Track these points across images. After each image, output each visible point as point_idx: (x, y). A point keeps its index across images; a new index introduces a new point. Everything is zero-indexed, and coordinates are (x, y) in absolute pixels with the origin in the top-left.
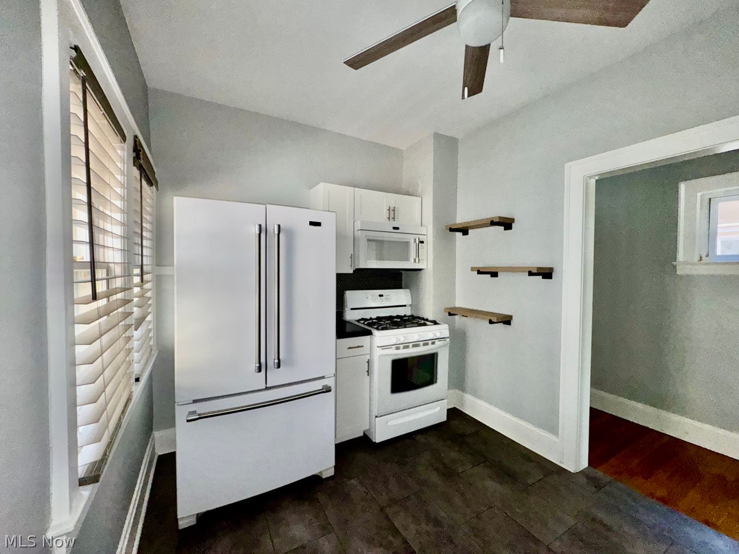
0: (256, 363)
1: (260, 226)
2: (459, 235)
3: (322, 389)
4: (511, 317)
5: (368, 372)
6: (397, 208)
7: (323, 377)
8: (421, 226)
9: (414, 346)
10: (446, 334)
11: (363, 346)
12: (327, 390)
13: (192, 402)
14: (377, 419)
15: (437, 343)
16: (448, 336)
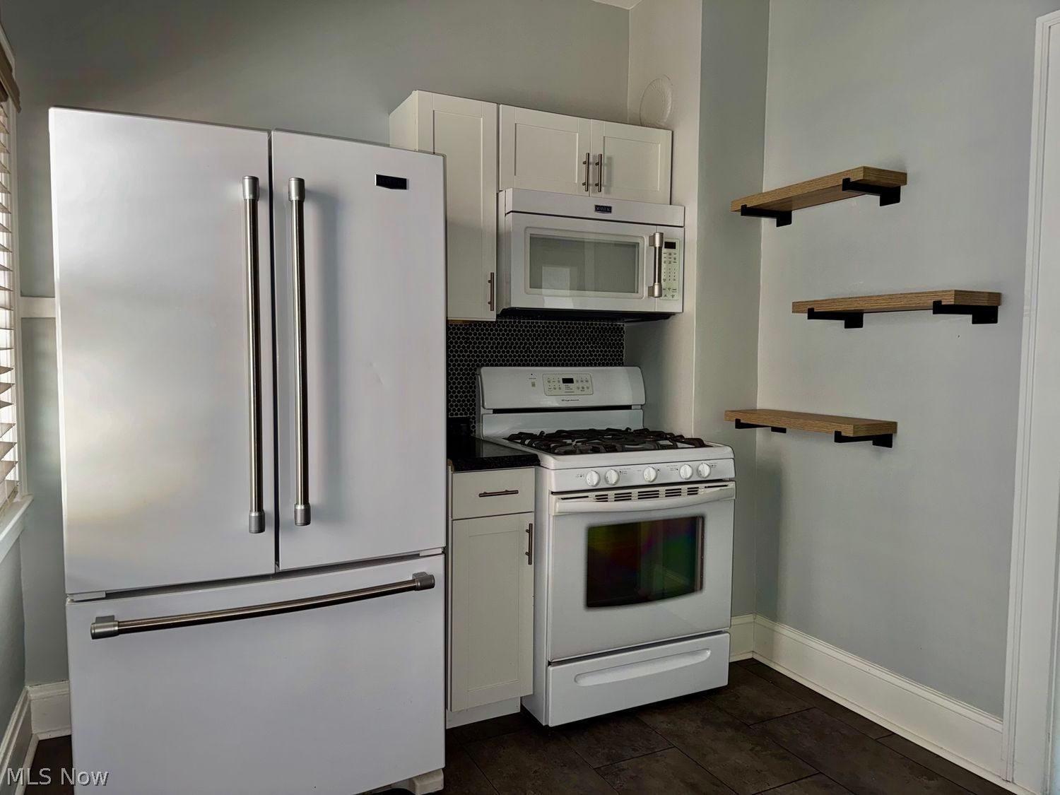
0: (251, 511)
1: (254, 181)
2: (767, 224)
3: (413, 581)
4: (893, 426)
5: (529, 554)
6: (610, 159)
7: (416, 556)
8: (671, 204)
9: (642, 496)
10: (727, 469)
11: (516, 492)
12: (425, 583)
13: (104, 596)
14: (551, 668)
15: (703, 491)
16: (732, 475)
